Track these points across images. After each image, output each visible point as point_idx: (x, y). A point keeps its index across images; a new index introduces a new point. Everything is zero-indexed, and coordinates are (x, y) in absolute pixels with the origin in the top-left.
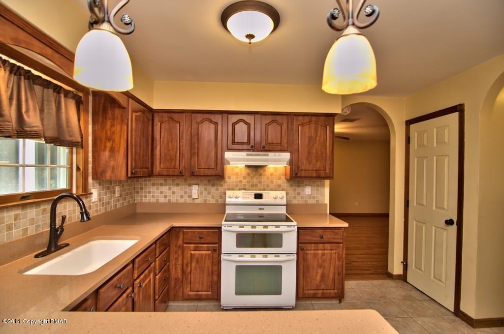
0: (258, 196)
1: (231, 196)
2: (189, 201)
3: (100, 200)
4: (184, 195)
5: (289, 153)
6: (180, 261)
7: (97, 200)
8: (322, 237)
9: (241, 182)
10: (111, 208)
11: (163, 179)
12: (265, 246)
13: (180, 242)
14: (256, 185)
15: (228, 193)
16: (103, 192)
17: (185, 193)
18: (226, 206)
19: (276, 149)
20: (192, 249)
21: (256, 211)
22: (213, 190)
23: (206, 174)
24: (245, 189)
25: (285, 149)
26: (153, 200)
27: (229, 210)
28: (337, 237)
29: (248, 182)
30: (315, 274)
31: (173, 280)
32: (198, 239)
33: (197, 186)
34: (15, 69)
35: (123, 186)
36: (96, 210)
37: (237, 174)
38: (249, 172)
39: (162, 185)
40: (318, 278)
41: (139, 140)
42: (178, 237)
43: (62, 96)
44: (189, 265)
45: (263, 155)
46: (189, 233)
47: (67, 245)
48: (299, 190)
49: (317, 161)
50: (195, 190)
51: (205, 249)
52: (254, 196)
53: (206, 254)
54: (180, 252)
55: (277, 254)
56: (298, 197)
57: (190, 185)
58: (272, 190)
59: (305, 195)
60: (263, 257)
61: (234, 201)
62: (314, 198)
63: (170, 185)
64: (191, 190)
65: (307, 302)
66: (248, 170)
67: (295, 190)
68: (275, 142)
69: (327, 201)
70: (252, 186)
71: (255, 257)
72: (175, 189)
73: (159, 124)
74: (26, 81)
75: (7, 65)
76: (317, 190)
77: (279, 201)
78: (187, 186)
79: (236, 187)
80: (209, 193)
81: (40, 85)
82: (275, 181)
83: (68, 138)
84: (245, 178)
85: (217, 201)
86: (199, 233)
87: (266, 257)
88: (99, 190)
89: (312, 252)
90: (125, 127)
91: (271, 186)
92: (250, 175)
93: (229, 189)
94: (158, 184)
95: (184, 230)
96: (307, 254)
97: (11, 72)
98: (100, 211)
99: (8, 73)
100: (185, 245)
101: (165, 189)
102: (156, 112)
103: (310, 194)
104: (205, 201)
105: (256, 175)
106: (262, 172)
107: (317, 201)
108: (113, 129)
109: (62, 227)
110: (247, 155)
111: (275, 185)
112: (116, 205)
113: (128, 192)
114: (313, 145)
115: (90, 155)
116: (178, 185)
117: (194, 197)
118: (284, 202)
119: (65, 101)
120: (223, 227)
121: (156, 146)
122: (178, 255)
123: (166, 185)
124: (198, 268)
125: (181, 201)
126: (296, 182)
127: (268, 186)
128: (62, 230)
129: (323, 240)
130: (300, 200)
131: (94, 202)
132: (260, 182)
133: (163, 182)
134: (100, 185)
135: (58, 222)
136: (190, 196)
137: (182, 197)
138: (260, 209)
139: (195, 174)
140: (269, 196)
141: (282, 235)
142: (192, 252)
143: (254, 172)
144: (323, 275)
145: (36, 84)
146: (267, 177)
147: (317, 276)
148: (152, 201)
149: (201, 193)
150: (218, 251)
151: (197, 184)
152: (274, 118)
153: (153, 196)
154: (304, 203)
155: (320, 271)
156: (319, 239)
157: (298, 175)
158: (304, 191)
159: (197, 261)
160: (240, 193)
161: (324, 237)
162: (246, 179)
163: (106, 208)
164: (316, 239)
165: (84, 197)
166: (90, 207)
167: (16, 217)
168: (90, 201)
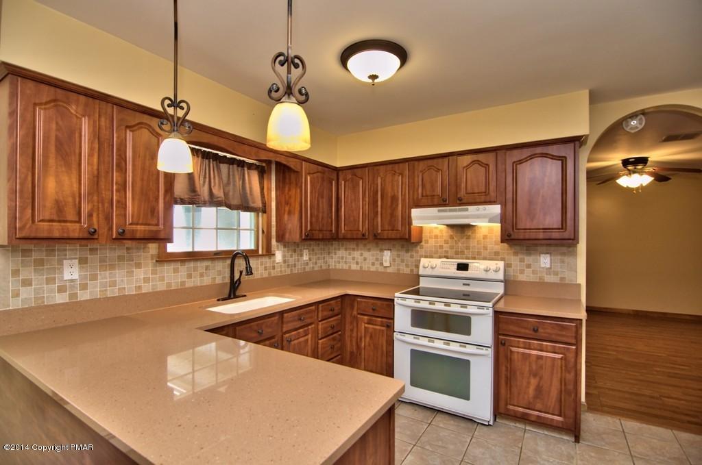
0: (463, 267)
1: (426, 265)
2: (381, 269)
3: (284, 262)
4: (376, 262)
5: (499, 206)
6: (355, 334)
7: (281, 261)
8: (536, 331)
9: (441, 247)
10: (298, 271)
11: (355, 242)
12: (448, 330)
13: (355, 313)
14: (462, 252)
15: (424, 262)
16: (288, 255)
17: (377, 259)
18: (421, 278)
19: (478, 200)
20: (366, 321)
21: (458, 287)
22: (407, 256)
23: (390, 237)
24: (447, 257)
25: (492, 200)
26: (346, 267)
27: (424, 283)
28: (564, 333)
29: (451, 248)
30: (525, 384)
31: (348, 354)
32: (371, 311)
33: (389, 252)
34: (206, 154)
35: (313, 250)
36: (281, 271)
37: (436, 237)
38: (452, 234)
39: (354, 249)
40: (531, 391)
41: (316, 202)
42: (352, 308)
43: (246, 169)
44: (363, 339)
45: (460, 210)
46: (363, 304)
47: (245, 296)
48: (529, 259)
50: (387, 256)
51: (379, 324)
52: (456, 267)
53: (380, 330)
54: (355, 324)
55: (463, 344)
56: (528, 272)
57: (382, 250)
58: (485, 259)
59: (540, 267)
60: (444, 344)
61: (429, 272)
62: (556, 274)
63: (361, 249)
64: (382, 256)
65: (518, 425)
66: (450, 232)
67: (522, 260)
68: (476, 191)
69: (582, 279)
70: (457, 253)
71: (433, 342)
72: (366, 254)
73: (343, 182)
74: (215, 162)
75: (200, 153)
76: (563, 262)
77: (491, 275)
78: (378, 252)
79: (435, 253)
80: (402, 261)
81: (226, 163)
82: (489, 247)
83: (252, 205)
84: (446, 242)
85: (412, 270)
86: (373, 304)
87: (448, 344)
88: (284, 252)
89: (521, 350)
90: (299, 190)
91: (485, 253)
92: (453, 238)
93: (426, 257)
94: (350, 249)
95: (359, 300)
96: (511, 352)
97: (203, 158)
98: (285, 271)
99: (200, 158)
100: (359, 316)
101: (356, 254)
102: (340, 170)
103: (549, 266)
104: (399, 270)
105: (462, 238)
106: (470, 233)
107: (562, 279)
108: (290, 193)
109: (239, 279)
110: (439, 211)
111: (490, 252)
112: (305, 268)
113: (320, 256)
115: (274, 219)
116: (369, 250)
117: (385, 264)
118: (501, 276)
119: (248, 173)
120: (396, 299)
121: (341, 207)
122: (353, 327)
123: (358, 250)
124: (372, 345)
125: (373, 269)
126: (525, 248)
127: (479, 253)
128: (240, 283)
129: (538, 334)
130: (532, 275)
131: (278, 263)
132: (468, 248)
133: (355, 246)
134: (285, 246)
135: (237, 276)
136: (382, 264)
137: (373, 264)
138: (464, 284)
139: (378, 237)
140: (478, 267)
141: (470, 318)
142: (366, 325)
143: (459, 234)
144: (539, 389)
145: (223, 163)
146: (478, 241)
147: (528, 387)
148: (344, 268)
149: (394, 260)
150: (390, 327)
151: (388, 250)
152: (475, 157)
153: (346, 262)
154: (538, 281)
155: (534, 382)
156: (531, 332)
157: (513, 237)
158: (538, 261)
159: (371, 337)
160: (436, 262)
161: (540, 330)
162: (448, 243)
163: (292, 270)
164: (527, 331)
165: (267, 258)
166: (274, 267)
167: (207, 268)
168: (274, 261)
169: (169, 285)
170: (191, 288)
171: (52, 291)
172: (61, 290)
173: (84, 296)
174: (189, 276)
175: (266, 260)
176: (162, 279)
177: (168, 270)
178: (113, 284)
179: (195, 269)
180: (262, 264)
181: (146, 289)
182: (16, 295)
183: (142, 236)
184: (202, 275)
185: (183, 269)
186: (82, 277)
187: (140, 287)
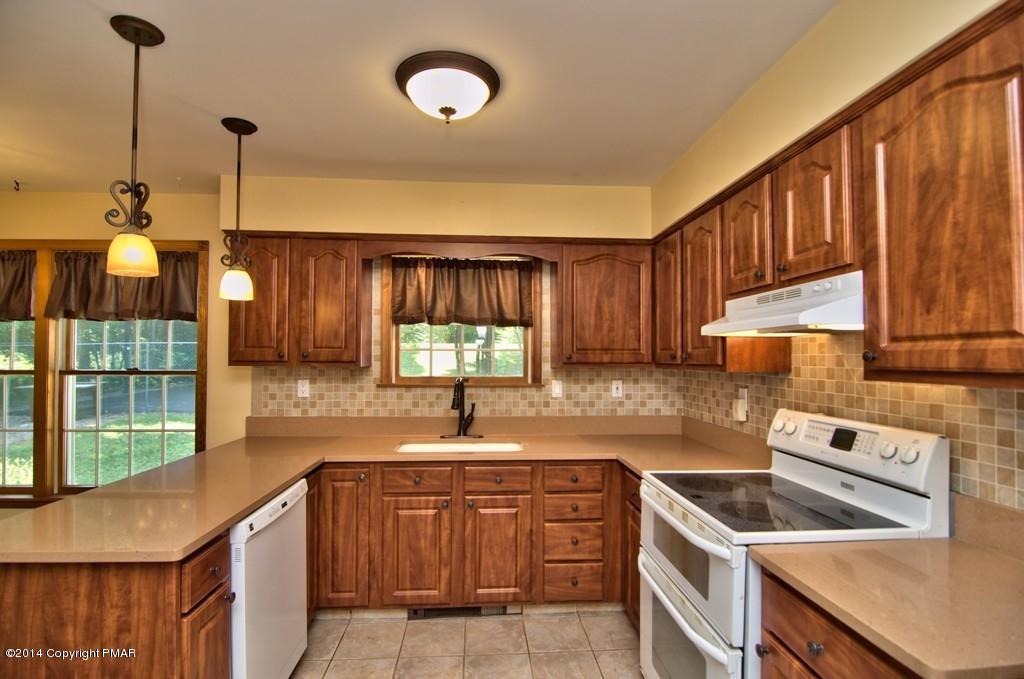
0: (844, 439)
3: (569, 397)
7: (560, 396)
10: (599, 412)
16: (575, 388)
22: (769, 403)
33: (745, 392)
35: (634, 382)
36: (562, 410)
47: (481, 437)
49: (962, 287)
52: (830, 436)
57: (737, 387)
72: (719, 394)
84: (830, 374)
88: (568, 383)
93: (787, 406)
95: (626, 472)
98: (570, 411)
100: (627, 502)
109: (471, 415)
112: (614, 411)
114: (942, 207)
117: (740, 418)
128: (473, 419)
131: (555, 399)
132: (870, 391)
134: (569, 374)
135: (468, 410)
137: (727, 415)
138: (844, 485)
139: (688, 361)
151: (745, 387)
163: (584, 410)
165: (534, 389)
166: (547, 404)
167: (438, 397)
168: (547, 395)
169: (392, 411)
170: (416, 418)
171: (289, 405)
172: (296, 405)
173: (313, 413)
174: (416, 404)
175: (532, 393)
176: (385, 404)
177: (391, 395)
178: (337, 405)
179: (423, 397)
180: (524, 397)
181: (368, 413)
182: (266, 406)
183: (326, 359)
184: (431, 405)
185: (409, 396)
186: (313, 396)
187: (361, 411)
